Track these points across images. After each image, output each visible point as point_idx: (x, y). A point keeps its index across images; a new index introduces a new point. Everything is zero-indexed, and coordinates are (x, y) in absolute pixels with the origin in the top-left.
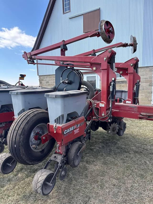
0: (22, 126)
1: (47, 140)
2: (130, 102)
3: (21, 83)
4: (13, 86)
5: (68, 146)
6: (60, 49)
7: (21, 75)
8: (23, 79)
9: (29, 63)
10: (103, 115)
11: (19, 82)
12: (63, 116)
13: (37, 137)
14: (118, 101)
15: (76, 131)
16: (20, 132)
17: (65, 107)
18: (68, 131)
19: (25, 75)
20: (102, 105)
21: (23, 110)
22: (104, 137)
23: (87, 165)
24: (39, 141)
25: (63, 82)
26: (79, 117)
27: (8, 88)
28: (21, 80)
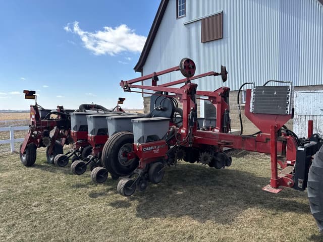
0: (113, 143)
1: (132, 158)
2: (218, 131)
3: (119, 107)
4: (111, 111)
5: (149, 164)
6: (151, 80)
7: (120, 99)
8: (122, 103)
9: (125, 91)
10: (184, 140)
11: (118, 106)
12: (143, 137)
13: (125, 154)
14: (210, 129)
15: (156, 151)
16: (111, 147)
17: (145, 130)
18: (147, 149)
19: (125, 99)
20: (183, 131)
21: (116, 132)
22: (204, 171)
23: (173, 191)
24: (126, 158)
25: (156, 109)
26: (159, 140)
27: (105, 114)
28: (119, 105)
